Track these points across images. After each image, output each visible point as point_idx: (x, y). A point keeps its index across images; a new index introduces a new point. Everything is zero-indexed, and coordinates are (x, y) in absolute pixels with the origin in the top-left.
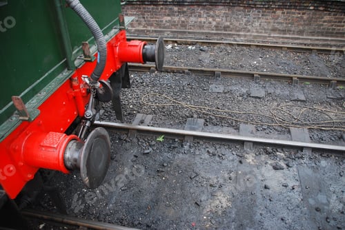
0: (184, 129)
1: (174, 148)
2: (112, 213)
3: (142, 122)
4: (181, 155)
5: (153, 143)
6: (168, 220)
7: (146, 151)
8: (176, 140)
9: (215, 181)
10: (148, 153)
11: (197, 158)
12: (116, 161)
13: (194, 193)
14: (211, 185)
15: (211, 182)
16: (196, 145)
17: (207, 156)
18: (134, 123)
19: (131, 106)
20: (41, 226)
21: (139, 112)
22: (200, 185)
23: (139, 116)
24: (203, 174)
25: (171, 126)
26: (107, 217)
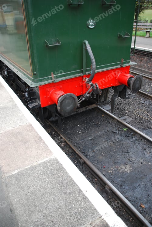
0: (142, 132)
1: (128, 136)
2: (78, 144)
3: (125, 120)
4: (128, 141)
5: (121, 130)
6: (96, 159)
7: (114, 131)
8: (132, 133)
9: (133, 160)
10: (114, 132)
11: (135, 146)
12: (98, 128)
13: (118, 157)
14: (129, 160)
15: (131, 159)
16: (139, 140)
17: (141, 148)
18: (121, 118)
19: (127, 111)
20: (54, 133)
21: (128, 115)
22: (124, 156)
23: (126, 117)
24: (130, 154)
25: (138, 128)
26: (75, 143)
